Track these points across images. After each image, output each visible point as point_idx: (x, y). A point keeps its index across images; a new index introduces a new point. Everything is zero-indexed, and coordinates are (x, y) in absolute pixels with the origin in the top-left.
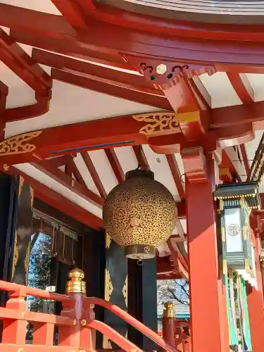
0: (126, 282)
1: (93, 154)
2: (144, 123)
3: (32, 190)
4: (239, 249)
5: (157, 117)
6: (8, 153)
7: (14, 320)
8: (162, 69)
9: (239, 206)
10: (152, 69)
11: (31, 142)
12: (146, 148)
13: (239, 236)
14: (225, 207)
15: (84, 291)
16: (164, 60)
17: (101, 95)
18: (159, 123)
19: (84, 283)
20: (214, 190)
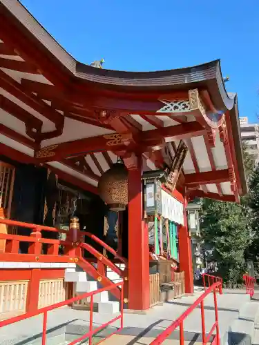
0: (117, 223)
1: (96, 154)
2: (109, 140)
3: (56, 176)
4: (153, 205)
5: (115, 137)
6: (42, 156)
7: (33, 243)
8: (104, 114)
9: (153, 183)
10: (99, 114)
11: (53, 151)
12: (110, 153)
13: (153, 198)
14: (147, 183)
15: (78, 228)
16: (106, 110)
17: (84, 123)
18: (116, 139)
19: (78, 224)
20: (142, 174)
